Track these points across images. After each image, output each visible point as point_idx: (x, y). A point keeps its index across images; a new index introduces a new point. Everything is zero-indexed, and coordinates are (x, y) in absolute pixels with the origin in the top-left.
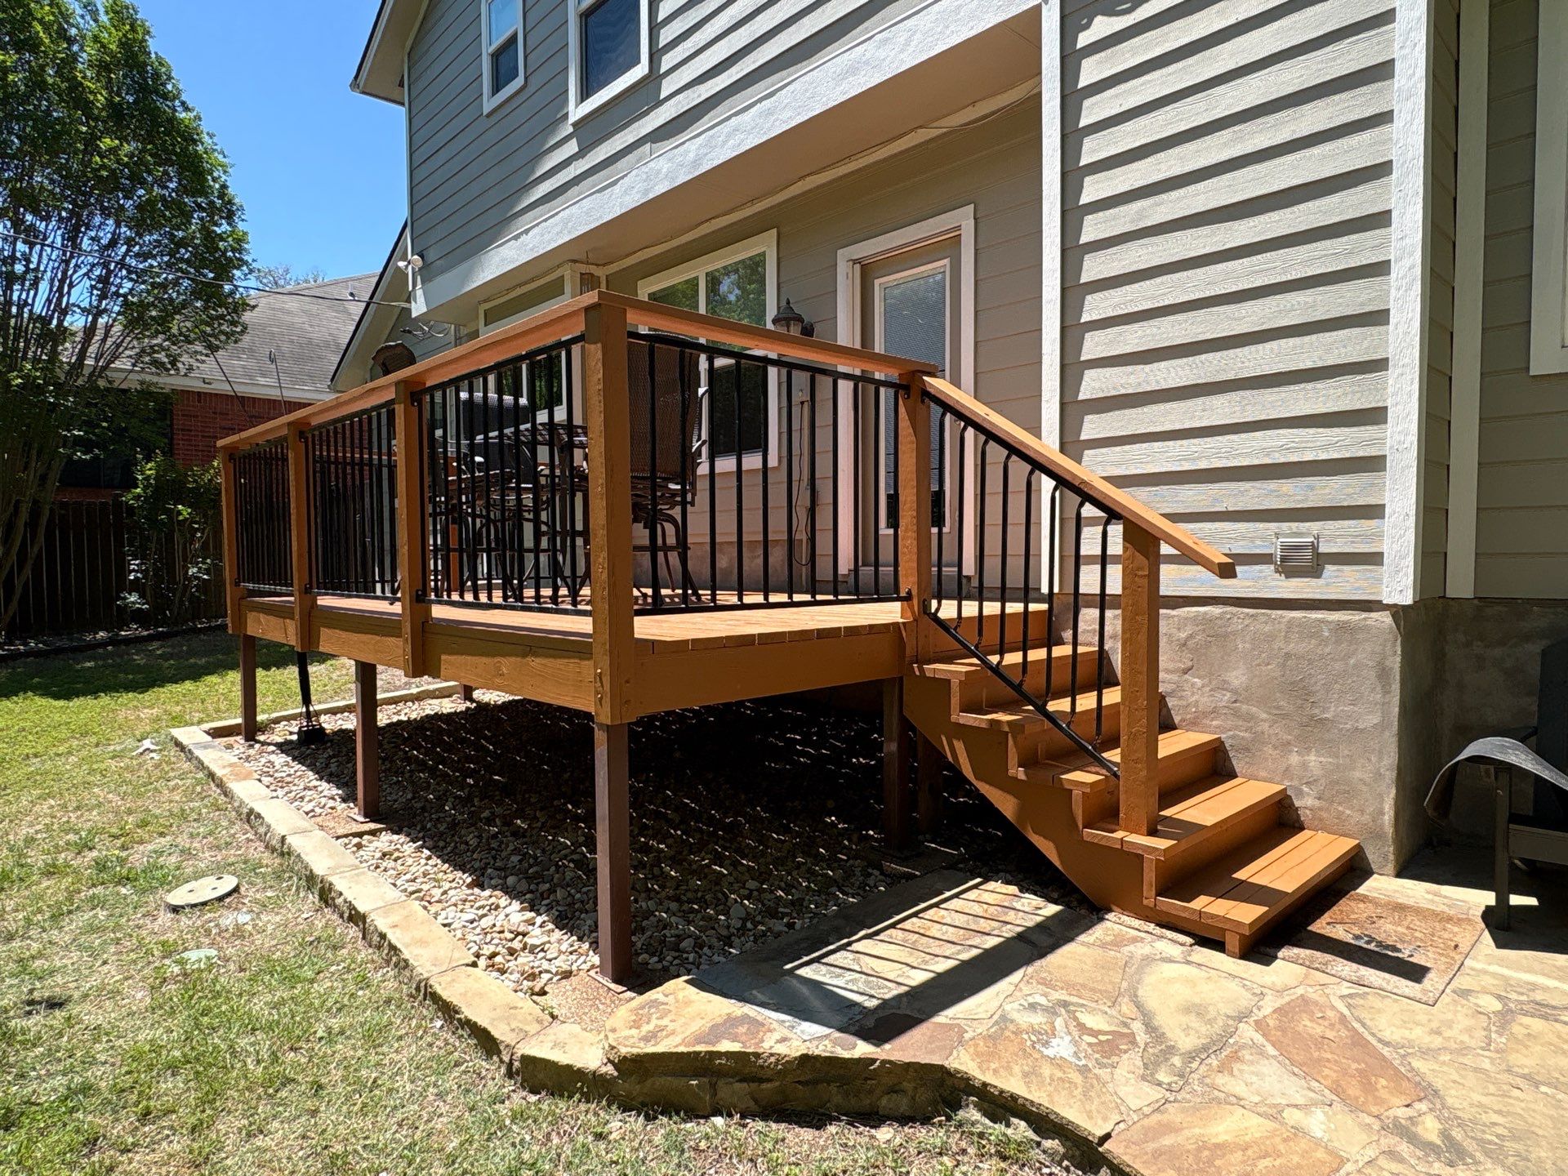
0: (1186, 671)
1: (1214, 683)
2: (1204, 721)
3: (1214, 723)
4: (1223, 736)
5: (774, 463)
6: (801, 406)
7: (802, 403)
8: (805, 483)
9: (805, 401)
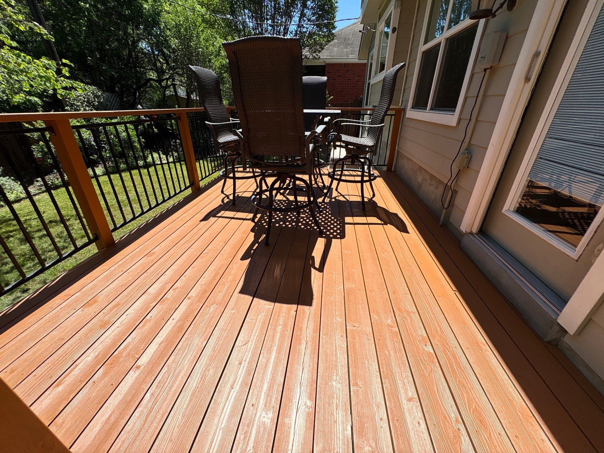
5: (454, 124)
6: (484, 73)
7: (485, 70)
8: (465, 145)
9: (488, 69)
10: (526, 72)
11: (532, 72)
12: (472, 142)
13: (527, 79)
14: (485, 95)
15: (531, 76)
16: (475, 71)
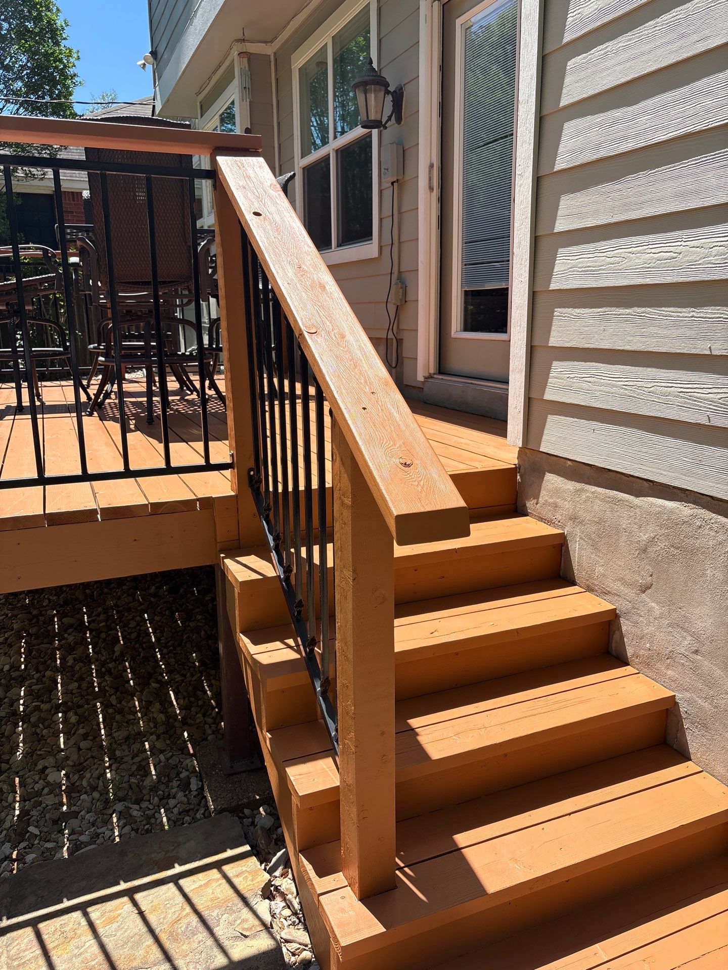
0: (645, 589)
1: (674, 615)
2: (658, 665)
3: (669, 672)
4: (679, 696)
5: (375, 254)
6: (392, 187)
7: (392, 183)
8: (395, 276)
9: (395, 182)
10: (428, 182)
11: (433, 183)
12: (401, 270)
13: (431, 189)
14: (400, 213)
15: (433, 186)
16: (383, 188)
